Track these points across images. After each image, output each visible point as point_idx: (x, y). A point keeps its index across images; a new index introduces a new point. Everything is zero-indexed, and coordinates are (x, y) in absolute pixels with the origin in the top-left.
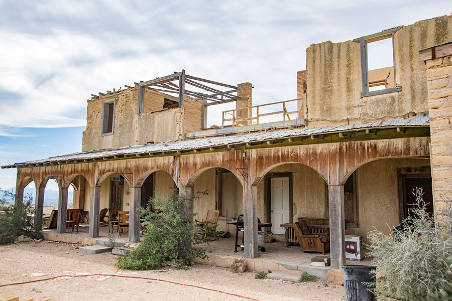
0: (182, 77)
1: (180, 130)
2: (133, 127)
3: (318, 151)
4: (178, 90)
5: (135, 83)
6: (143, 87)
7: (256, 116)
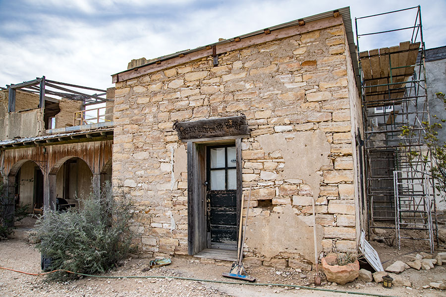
0: (43, 81)
1: (39, 127)
2: (5, 124)
3: (88, 148)
4: (39, 90)
5: (7, 85)
6: (14, 89)
7: (97, 117)
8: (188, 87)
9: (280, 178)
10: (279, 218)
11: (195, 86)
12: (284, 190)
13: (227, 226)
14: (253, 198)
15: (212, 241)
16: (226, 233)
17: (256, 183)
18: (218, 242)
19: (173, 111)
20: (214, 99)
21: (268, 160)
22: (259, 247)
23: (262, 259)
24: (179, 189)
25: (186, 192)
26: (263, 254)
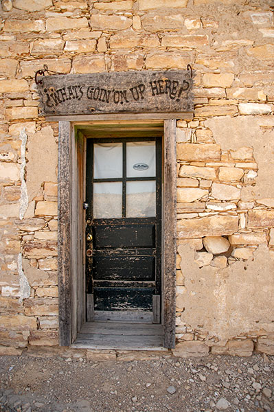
8: (61, 11)
9: (248, 197)
10: (245, 268)
11: (78, 13)
12: (255, 218)
13: (126, 282)
14: (197, 233)
15: (95, 309)
16: (124, 293)
17: (203, 205)
18: (107, 310)
19: (28, 58)
20: (120, 42)
21: (226, 164)
22: (206, 322)
23: (211, 343)
24: (37, 216)
25: (54, 224)
26: (213, 333)
